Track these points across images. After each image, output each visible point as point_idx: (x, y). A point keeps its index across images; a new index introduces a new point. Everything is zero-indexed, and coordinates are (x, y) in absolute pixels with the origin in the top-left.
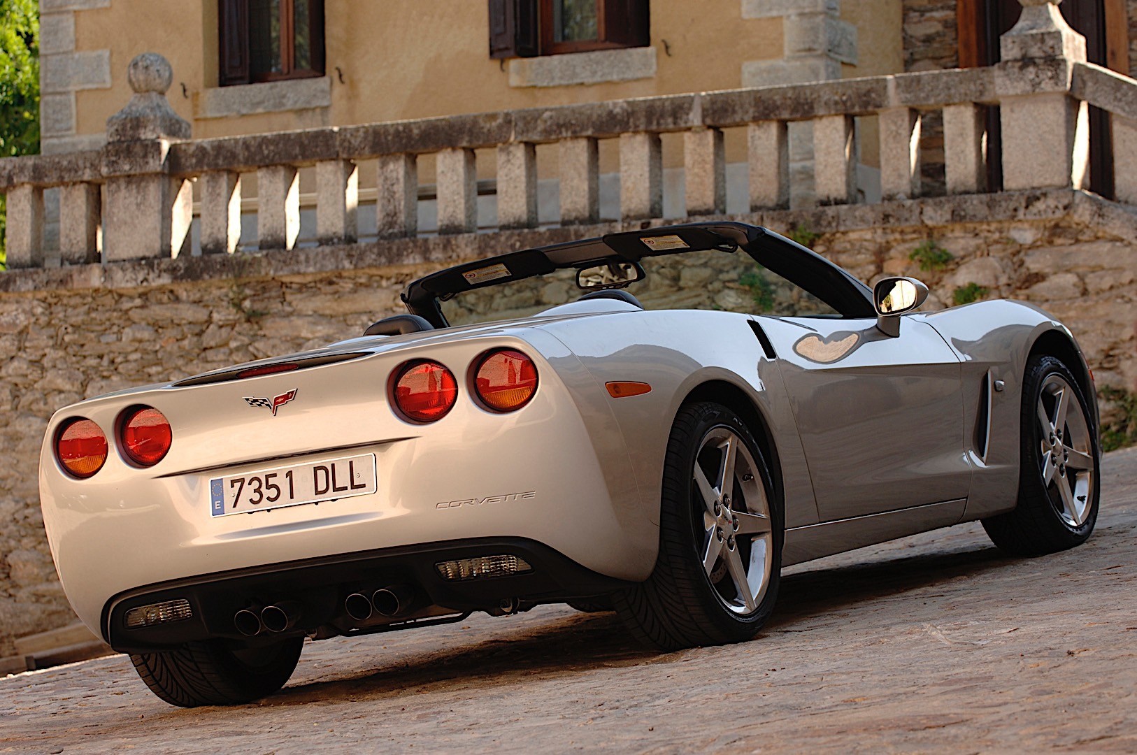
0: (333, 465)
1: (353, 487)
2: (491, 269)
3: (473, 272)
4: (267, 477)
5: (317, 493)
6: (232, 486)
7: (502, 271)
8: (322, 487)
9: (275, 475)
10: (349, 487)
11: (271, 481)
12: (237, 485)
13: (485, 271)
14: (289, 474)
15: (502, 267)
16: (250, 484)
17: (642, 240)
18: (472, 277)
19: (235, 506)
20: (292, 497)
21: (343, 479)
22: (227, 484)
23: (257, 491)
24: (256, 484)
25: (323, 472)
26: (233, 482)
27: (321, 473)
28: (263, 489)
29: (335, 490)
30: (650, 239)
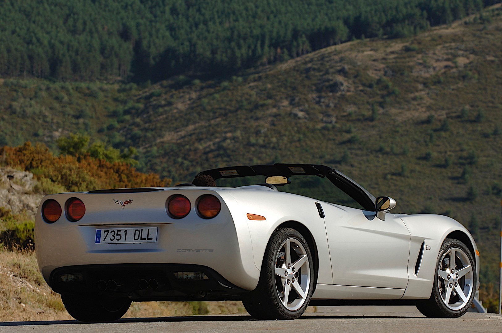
0: (142, 230)
1: (148, 239)
2: (231, 171)
3: (224, 171)
4: (118, 231)
5: (135, 239)
6: (104, 233)
7: (235, 172)
8: (137, 237)
9: (120, 231)
10: (146, 239)
11: (119, 233)
12: (106, 233)
13: (228, 172)
14: (126, 231)
15: (235, 171)
16: (111, 233)
17: (289, 168)
18: (223, 173)
19: (104, 240)
20: (125, 240)
21: (145, 236)
22: (102, 232)
23: (113, 236)
24: (113, 233)
25: (138, 232)
26: (105, 231)
27: (137, 232)
28: (115, 235)
29: (141, 239)
30: (292, 168)
